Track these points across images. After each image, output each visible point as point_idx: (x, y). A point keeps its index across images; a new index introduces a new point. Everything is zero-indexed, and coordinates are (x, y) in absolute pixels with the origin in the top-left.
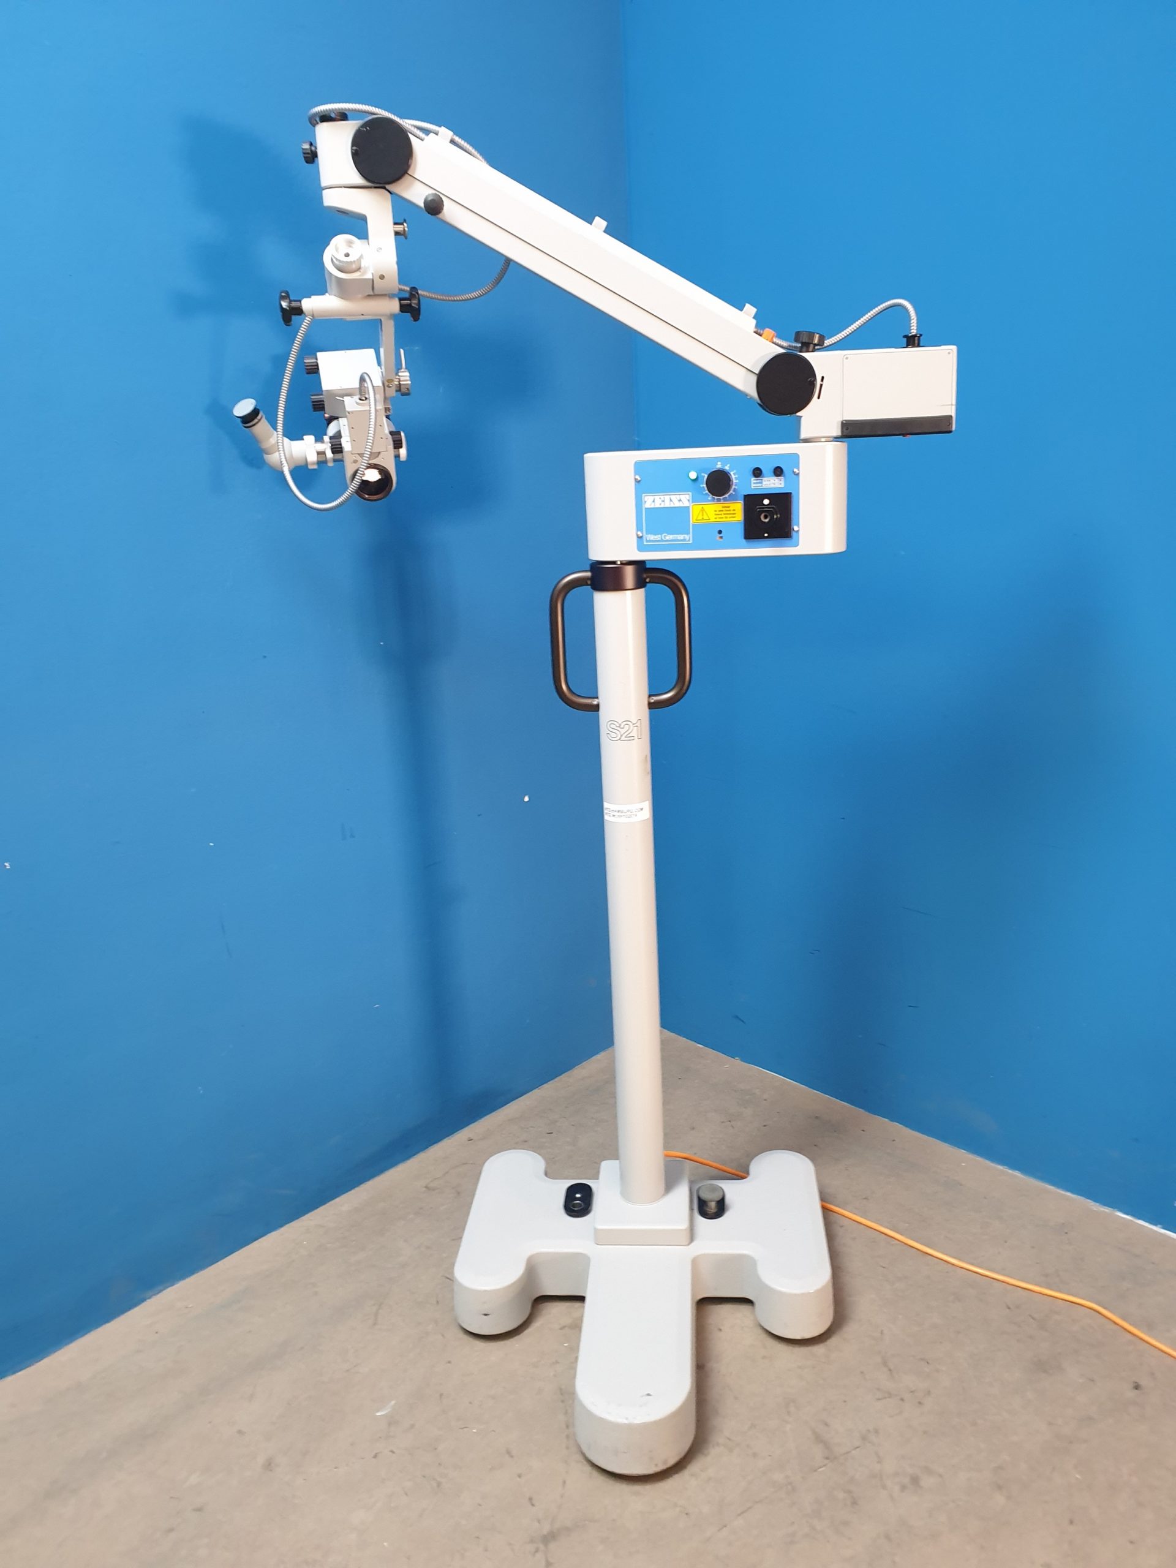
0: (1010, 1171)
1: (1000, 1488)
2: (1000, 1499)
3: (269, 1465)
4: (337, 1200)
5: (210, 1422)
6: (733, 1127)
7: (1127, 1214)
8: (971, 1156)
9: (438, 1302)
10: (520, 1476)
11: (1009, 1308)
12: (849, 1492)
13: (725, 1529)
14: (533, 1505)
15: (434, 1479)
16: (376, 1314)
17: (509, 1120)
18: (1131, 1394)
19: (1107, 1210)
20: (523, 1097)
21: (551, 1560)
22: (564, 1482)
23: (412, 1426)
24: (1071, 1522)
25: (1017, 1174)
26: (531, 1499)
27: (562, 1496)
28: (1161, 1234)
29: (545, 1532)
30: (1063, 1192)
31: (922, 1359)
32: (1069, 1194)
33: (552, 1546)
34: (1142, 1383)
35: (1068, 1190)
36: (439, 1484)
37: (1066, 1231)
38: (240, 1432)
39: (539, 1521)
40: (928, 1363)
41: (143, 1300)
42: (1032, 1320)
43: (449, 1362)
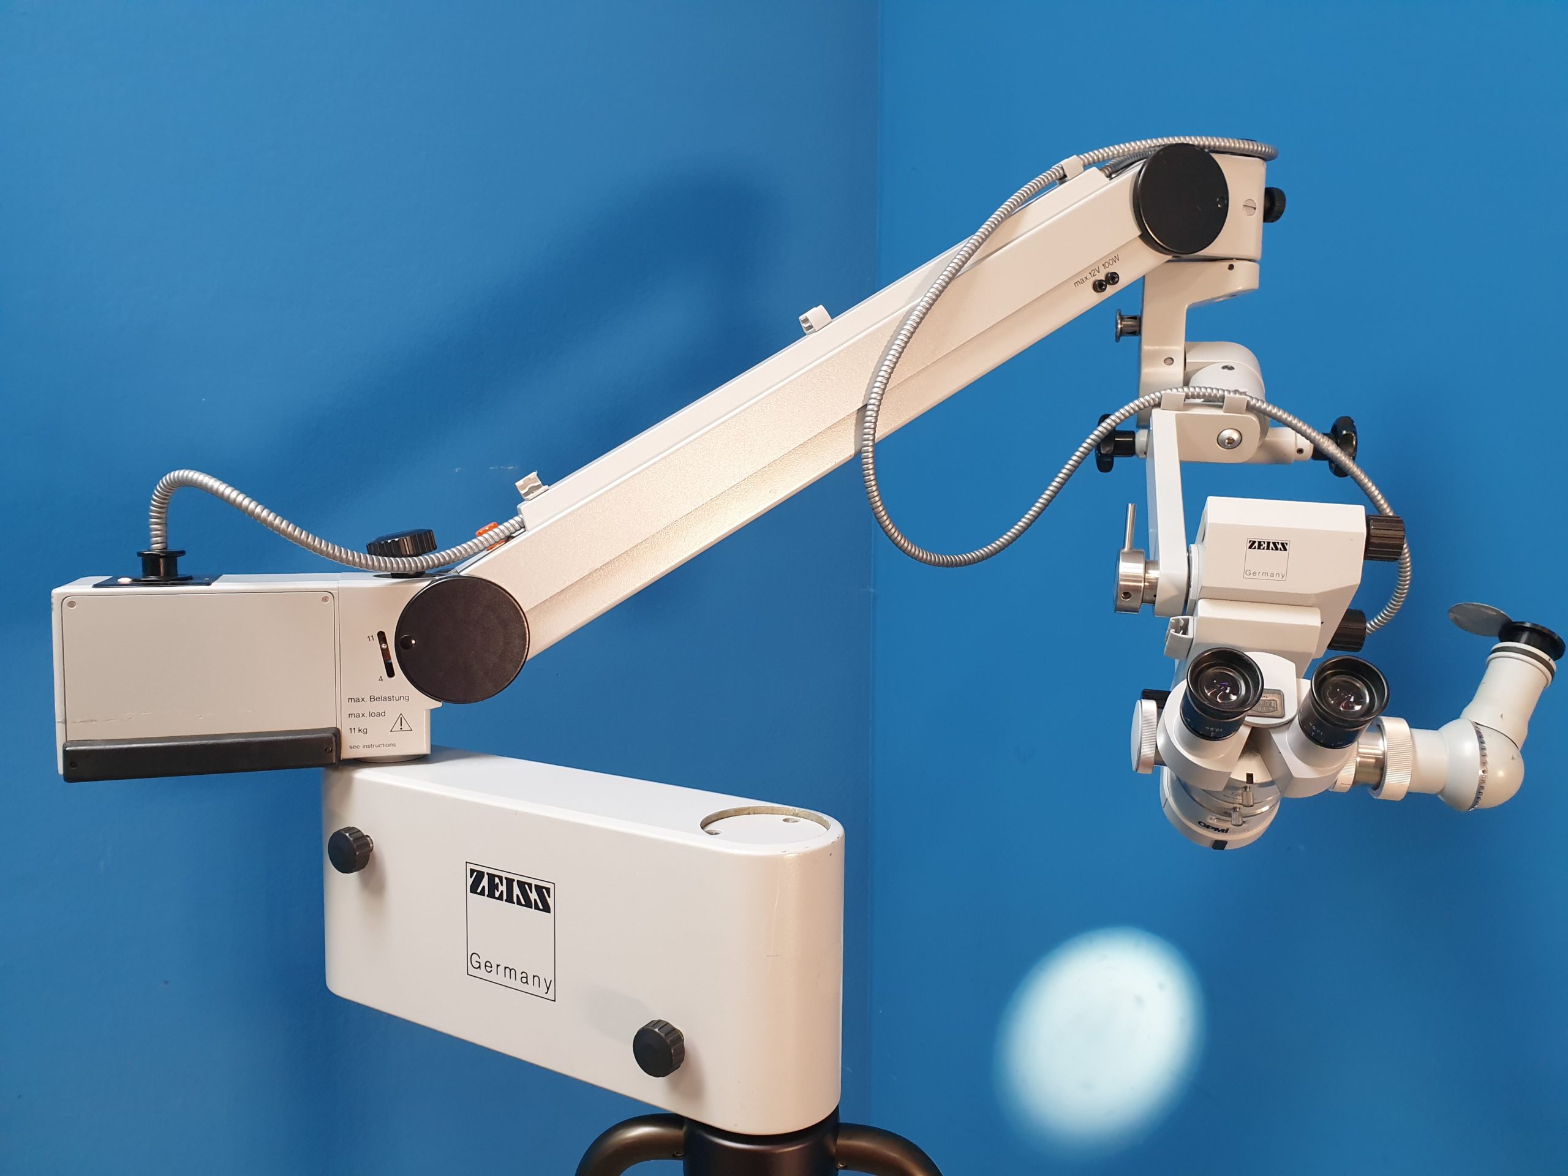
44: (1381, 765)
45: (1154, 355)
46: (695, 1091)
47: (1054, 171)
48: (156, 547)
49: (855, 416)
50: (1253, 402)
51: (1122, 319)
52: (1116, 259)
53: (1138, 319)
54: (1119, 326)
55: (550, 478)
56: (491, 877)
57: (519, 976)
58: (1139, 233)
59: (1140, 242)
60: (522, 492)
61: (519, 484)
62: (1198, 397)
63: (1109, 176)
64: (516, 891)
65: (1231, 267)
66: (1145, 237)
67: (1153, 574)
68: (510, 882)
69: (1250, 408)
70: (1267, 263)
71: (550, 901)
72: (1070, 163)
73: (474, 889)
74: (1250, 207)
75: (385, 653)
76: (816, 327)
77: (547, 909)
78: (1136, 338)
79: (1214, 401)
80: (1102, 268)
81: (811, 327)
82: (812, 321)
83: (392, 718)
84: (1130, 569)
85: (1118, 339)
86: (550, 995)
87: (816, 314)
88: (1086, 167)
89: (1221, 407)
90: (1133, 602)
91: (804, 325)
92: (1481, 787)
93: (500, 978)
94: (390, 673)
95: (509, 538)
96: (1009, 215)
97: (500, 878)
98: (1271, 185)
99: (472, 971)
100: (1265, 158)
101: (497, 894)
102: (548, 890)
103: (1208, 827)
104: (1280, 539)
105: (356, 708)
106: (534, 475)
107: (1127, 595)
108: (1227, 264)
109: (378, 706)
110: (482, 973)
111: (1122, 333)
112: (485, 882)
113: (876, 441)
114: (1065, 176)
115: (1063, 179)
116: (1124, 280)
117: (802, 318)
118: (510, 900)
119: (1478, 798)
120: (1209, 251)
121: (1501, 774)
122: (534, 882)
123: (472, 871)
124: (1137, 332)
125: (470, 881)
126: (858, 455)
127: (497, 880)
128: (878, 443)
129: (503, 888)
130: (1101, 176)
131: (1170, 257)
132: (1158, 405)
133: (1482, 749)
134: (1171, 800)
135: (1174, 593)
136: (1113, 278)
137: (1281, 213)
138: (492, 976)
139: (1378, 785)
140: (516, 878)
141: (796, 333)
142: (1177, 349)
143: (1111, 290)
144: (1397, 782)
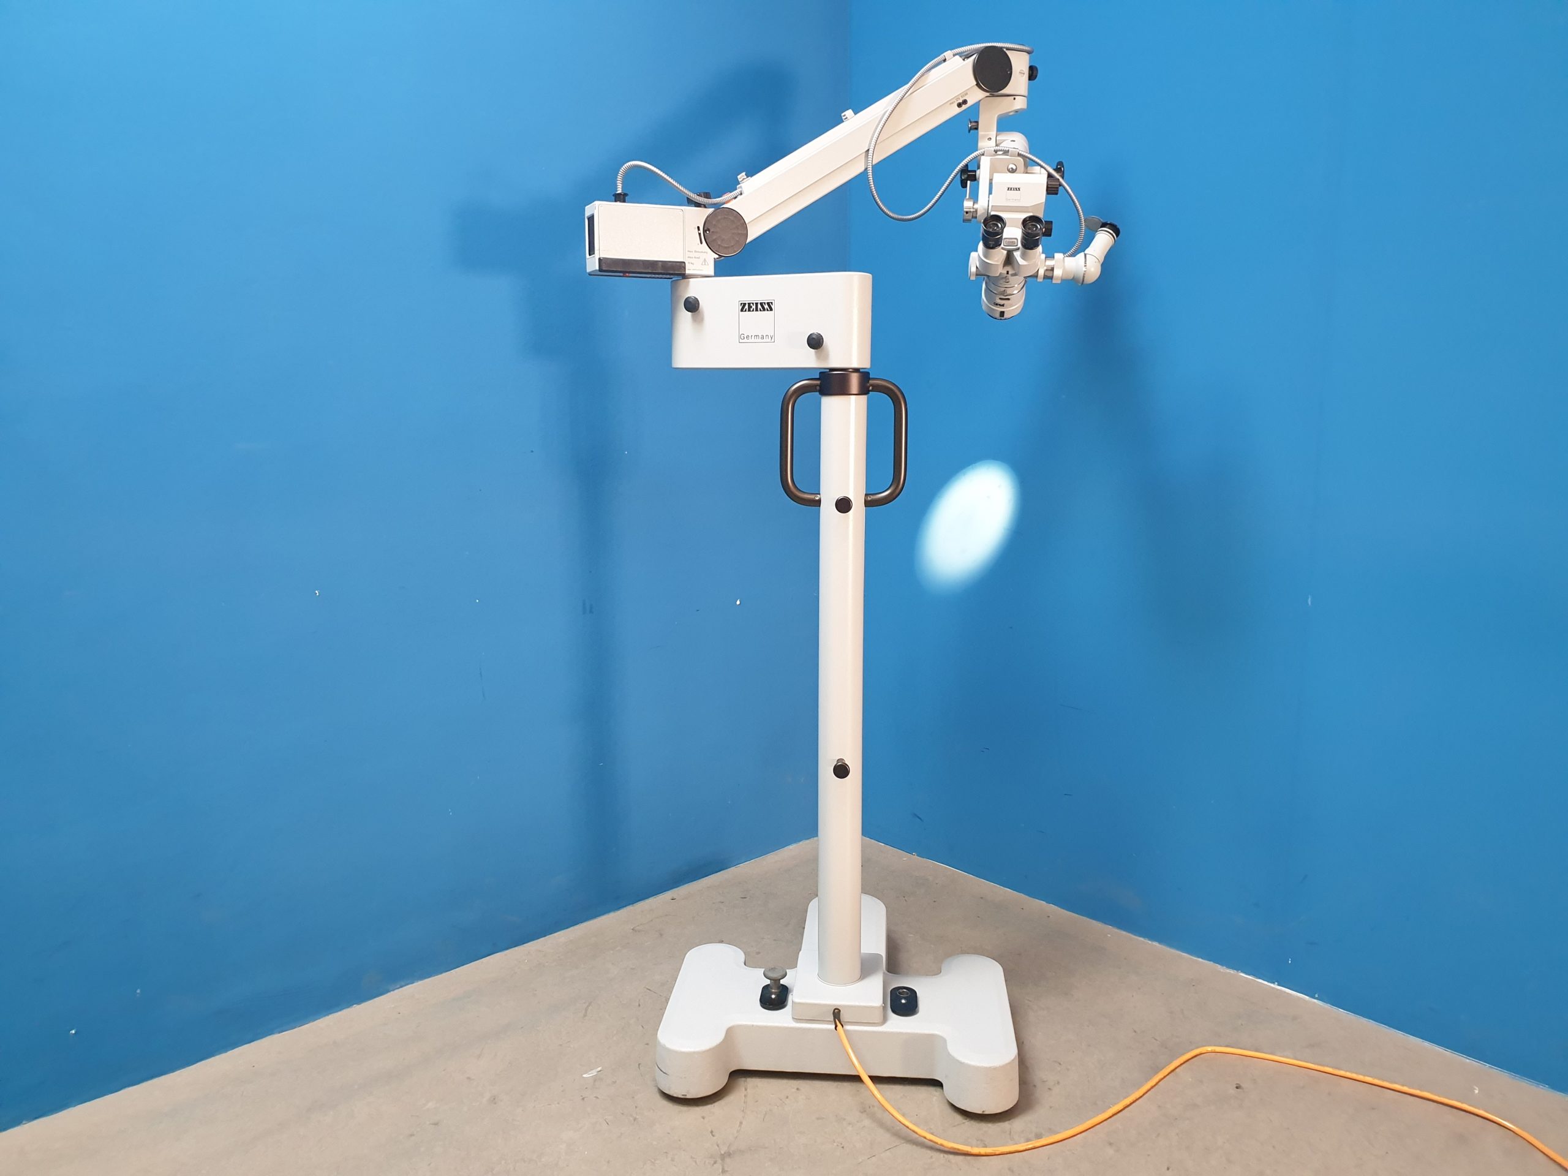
0: (1150, 942)
1: (1110, 1144)
2: (1110, 1151)
3: (494, 1100)
4: (556, 934)
5: (444, 1070)
6: (906, 901)
7: (1249, 975)
8: (1116, 930)
9: (639, 1005)
10: (703, 1118)
11: (1135, 1032)
12: (982, 1140)
13: (874, 1158)
14: (713, 1136)
15: (631, 1116)
16: (586, 1010)
17: (708, 887)
18: (1232, 1091)
19: (1232, 972)
20: (721, 872)
21: (726, 1169)
22: (741, 1123)
23: (615, 1082)
24: (1168, 1169)
25: (1156, 944)
26: (712, 1132)
27: (738, 1131)
28: (1278, 990)
29: (723, 1153)
30: (1195, 958)
31: (1055, 1062)
32: (1200, 960)
33: (728, 1160)
34: (1242, 1085)
35: (1199, 957)
36: (635, 1119)
37: (1194, 984)
38: (469, 1078)
39: (718, 1146)
40: (1060, 1064)
41: (388, 991)
42: (1155, 1041)
43: (647, 1044)
44: (1052, 269)
45: (984, 136)
46: (826, 357)
47: (941, 57)
48: (619, 191)
49: (864, 154)
50: (1020, 152)
51: (971, 122)
52: (967, 94)
53: (977, 122)
54: (970, 126)
55: (750, 174)
56: (749, 304)
57: (760, 337)
58: (975, 83)
59: (976, 86)
60: (740, 180)
61: (739, 177)
62: (1001, 151)
63: (964, 60)
64: (759, 306)
65: (1015, 99)
66: (978, 85)
67: (976, 206)
68: (757, 304)
69: (1019, 155)
70: (1030, 97)
71: (773, 307)
72: (948, 54)
73: (742, 310)
74: (1022, 73)
75: (700, 234)
76: (849, 118)
77: (771, 309)
78: (976, 131)
79: (1006, 152)
80: (961, 98)
81: (846, 118)
82: (847, 116)
83: (702, 260)
84: (968, 204)
85: (969, 131)
86: (773, 341)
87: (849, 113)
88: (954, 55)
89: (1008, 155)
90: (969, 216)
91: (844, 118)
92: (1084, 277)
93: (753, 340)
94: (701, 243)
95: (736, 198)
96: (923, 75)
97: (753, 304)
98: (1032, 64)
99: (741, 341)
100: (1029, 52)
101: (752, 309)
102: (772, 303)
103: (997, 304)
104: (1018, 187)
105: (691, 255)
106: (744, 174)
107: (967, 212)
108: (1013, 97)
109: (697, 255)
110: (746, 340)
111: (970, 129)
112: (747, 307)
113: (873, 164)
114: (945, 59)
115: (945, 60)
116: (970, 103)
117: (843, 114)
118: (757, 310)
119: (1083, 281)
120: (1004, 91)
121: (1092, 269)
122: (766, 302)
123: (741, 304)
124: (977, 129)
125: (741, 307)
126: (866, 169)
127: (751, 305)
128: (876, 164)
129: (754, 307)
130: (961, 59)
131: (988, 94)
132: (983, 155)
133: (1086, 261)
134: (985, 300)
135: (983, 211)
136: (965, 102)
137: (1036, 76)
138: (750, 340)
139: (1051, 278)
140: (759, 302)
141: (839, 121)
142: (993, 134)
143: (964, 107)
144: (1058, 273)
